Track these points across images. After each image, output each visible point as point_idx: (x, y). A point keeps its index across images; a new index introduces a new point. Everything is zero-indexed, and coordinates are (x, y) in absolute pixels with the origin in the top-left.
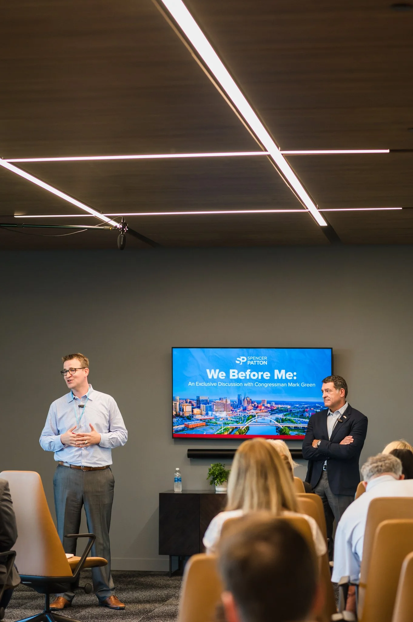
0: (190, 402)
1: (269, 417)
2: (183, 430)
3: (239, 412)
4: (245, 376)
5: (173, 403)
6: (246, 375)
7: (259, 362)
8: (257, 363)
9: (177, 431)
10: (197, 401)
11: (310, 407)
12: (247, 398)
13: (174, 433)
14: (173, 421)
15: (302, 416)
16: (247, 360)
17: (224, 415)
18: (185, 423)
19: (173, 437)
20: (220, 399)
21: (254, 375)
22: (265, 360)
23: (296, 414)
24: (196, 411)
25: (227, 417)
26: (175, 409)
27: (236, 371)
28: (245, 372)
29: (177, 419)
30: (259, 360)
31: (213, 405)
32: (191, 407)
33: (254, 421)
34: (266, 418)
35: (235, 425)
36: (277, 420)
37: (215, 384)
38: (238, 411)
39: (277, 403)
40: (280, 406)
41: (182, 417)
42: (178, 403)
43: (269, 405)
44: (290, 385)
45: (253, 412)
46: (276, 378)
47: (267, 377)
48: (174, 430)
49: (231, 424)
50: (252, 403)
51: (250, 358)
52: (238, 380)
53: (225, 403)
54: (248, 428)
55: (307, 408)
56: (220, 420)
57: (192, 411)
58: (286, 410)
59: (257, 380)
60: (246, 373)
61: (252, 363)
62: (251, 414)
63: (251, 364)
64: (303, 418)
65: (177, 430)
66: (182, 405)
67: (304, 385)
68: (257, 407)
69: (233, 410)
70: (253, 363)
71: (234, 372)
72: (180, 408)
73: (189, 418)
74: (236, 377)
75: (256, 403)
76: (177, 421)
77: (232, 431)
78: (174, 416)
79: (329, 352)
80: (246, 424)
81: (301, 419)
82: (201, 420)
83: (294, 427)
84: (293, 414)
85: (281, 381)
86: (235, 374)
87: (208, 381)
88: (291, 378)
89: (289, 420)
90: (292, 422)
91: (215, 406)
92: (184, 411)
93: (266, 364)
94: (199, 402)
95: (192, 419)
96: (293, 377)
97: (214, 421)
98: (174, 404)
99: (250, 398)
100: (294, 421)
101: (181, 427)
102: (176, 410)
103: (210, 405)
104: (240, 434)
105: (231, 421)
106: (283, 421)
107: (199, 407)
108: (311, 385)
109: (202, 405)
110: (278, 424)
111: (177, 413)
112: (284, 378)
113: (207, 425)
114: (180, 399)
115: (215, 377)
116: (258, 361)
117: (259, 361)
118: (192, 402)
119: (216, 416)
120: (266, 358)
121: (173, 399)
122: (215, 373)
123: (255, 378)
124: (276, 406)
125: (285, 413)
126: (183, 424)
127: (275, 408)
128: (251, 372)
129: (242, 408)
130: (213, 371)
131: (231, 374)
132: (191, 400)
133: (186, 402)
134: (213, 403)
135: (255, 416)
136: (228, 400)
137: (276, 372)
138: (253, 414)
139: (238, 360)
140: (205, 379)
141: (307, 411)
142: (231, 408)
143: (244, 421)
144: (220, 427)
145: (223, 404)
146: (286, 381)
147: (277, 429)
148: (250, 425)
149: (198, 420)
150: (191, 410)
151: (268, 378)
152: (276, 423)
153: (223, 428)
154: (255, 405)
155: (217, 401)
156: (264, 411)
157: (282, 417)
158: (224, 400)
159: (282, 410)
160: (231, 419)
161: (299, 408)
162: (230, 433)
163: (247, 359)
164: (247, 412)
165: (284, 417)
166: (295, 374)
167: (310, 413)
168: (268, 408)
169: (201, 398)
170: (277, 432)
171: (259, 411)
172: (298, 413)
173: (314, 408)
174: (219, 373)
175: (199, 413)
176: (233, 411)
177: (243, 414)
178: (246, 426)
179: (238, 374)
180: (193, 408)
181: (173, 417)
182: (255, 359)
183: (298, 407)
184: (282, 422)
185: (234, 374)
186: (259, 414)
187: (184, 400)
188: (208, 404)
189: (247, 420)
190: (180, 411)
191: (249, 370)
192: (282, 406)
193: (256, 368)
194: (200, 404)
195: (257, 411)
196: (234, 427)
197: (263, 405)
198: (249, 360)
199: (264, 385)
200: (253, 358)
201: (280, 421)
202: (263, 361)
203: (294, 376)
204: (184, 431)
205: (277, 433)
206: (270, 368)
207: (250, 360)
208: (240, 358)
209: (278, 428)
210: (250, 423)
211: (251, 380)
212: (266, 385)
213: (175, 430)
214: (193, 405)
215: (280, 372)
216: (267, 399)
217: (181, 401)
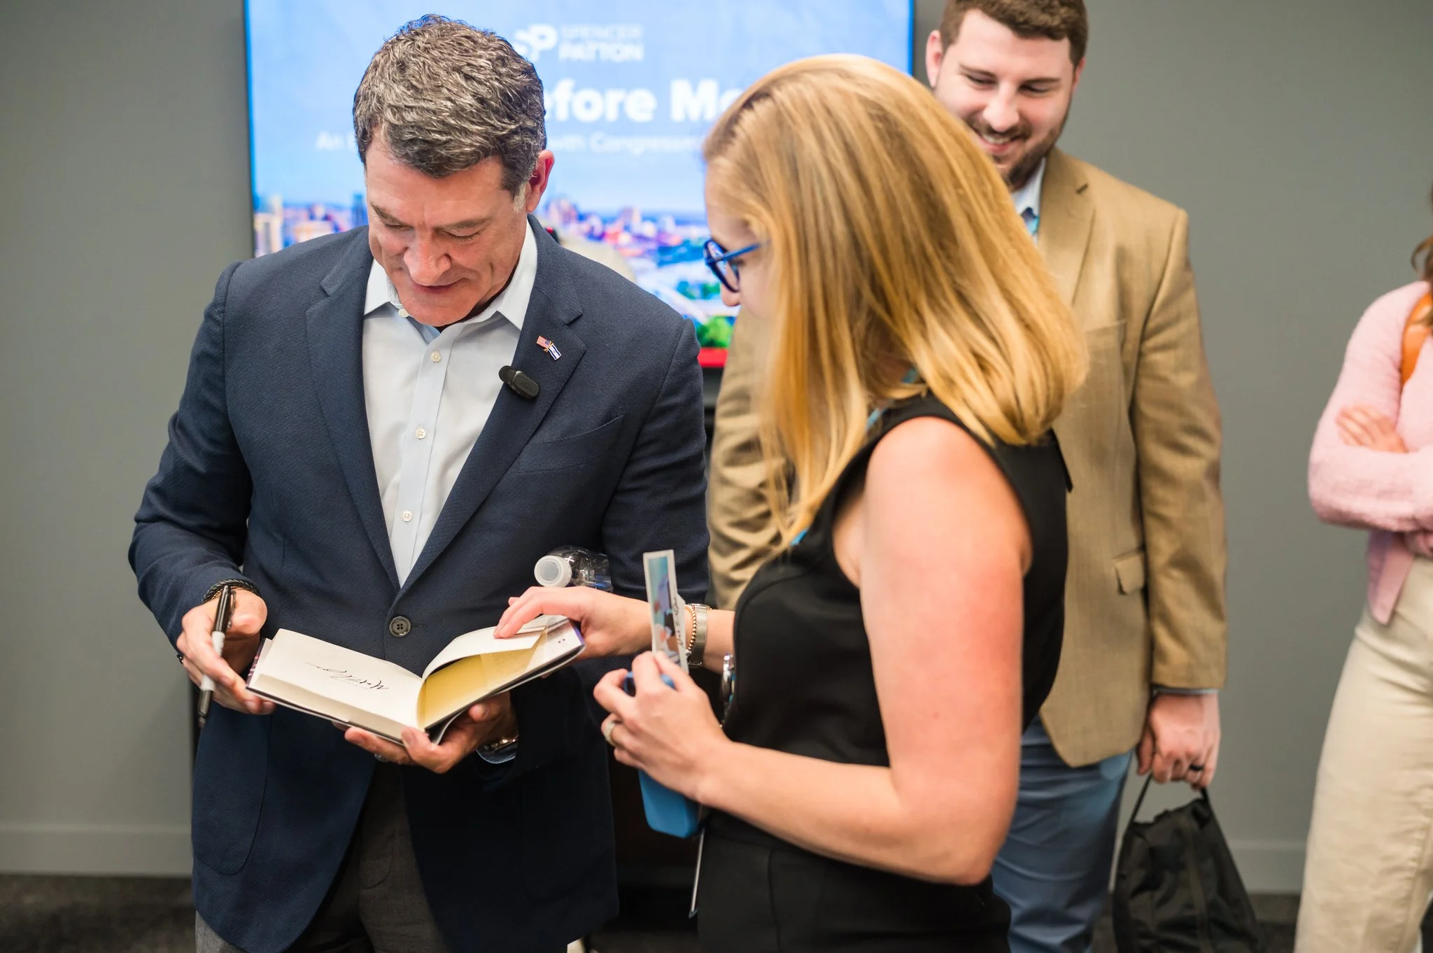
0: (326, 218)
5: (254, 221)
7: (608, 50)
8: (598, 51)
10: (355, 211)
12: (562, 201)
16: (560, 40)
21: (588, 105)
22: (634, 43)
26: (265, 243)
30: (606, 41)
36: (683, 288)
39: (681, 222)
40: (694, 232)
42: (276, 224)
43: (649, 230)
46: (677, 115)
47: (641, 110)
50: (582, 218)
51: (570, 31)
59: (600, 125)
61: (578, 52)
66: (291, 229)
70: (583, 55)
75: (595, 221)
93: (639, 56)
94: (360, 214)
98: (259, 226)
99: (574, 199)
110: (689, 304)
114: (284, 205)
116: (604, 47)
117: (608, 46)
118: (336, 218)
120: (636, 31)
121: (253, 204)
123: (593, 115)
124: (676, 235)
127: (673, 241)
128: (576, 89)
133: (312, 217)
137: (680, 90)
151: (647, 116)
152: (681, 301)
154: (592, 228)
156: (629, 251)
157: (702, 277)
163: (559, 34)
168: (647, 240)
182: (590, 36)
184: (703, 299)
187: (303, 212)
191: (567, 84)
193: (597, 75)
197: (627, 228)
198: (565, 42)
199: (630, 144)
200: (584, 31)
202: (625, 43)
206: (652, 75)
207: (570, 42)
208: (529, 32)
212: (637, 146)
215: (695, 88)
216: (642, 204)
217: (290, 213)
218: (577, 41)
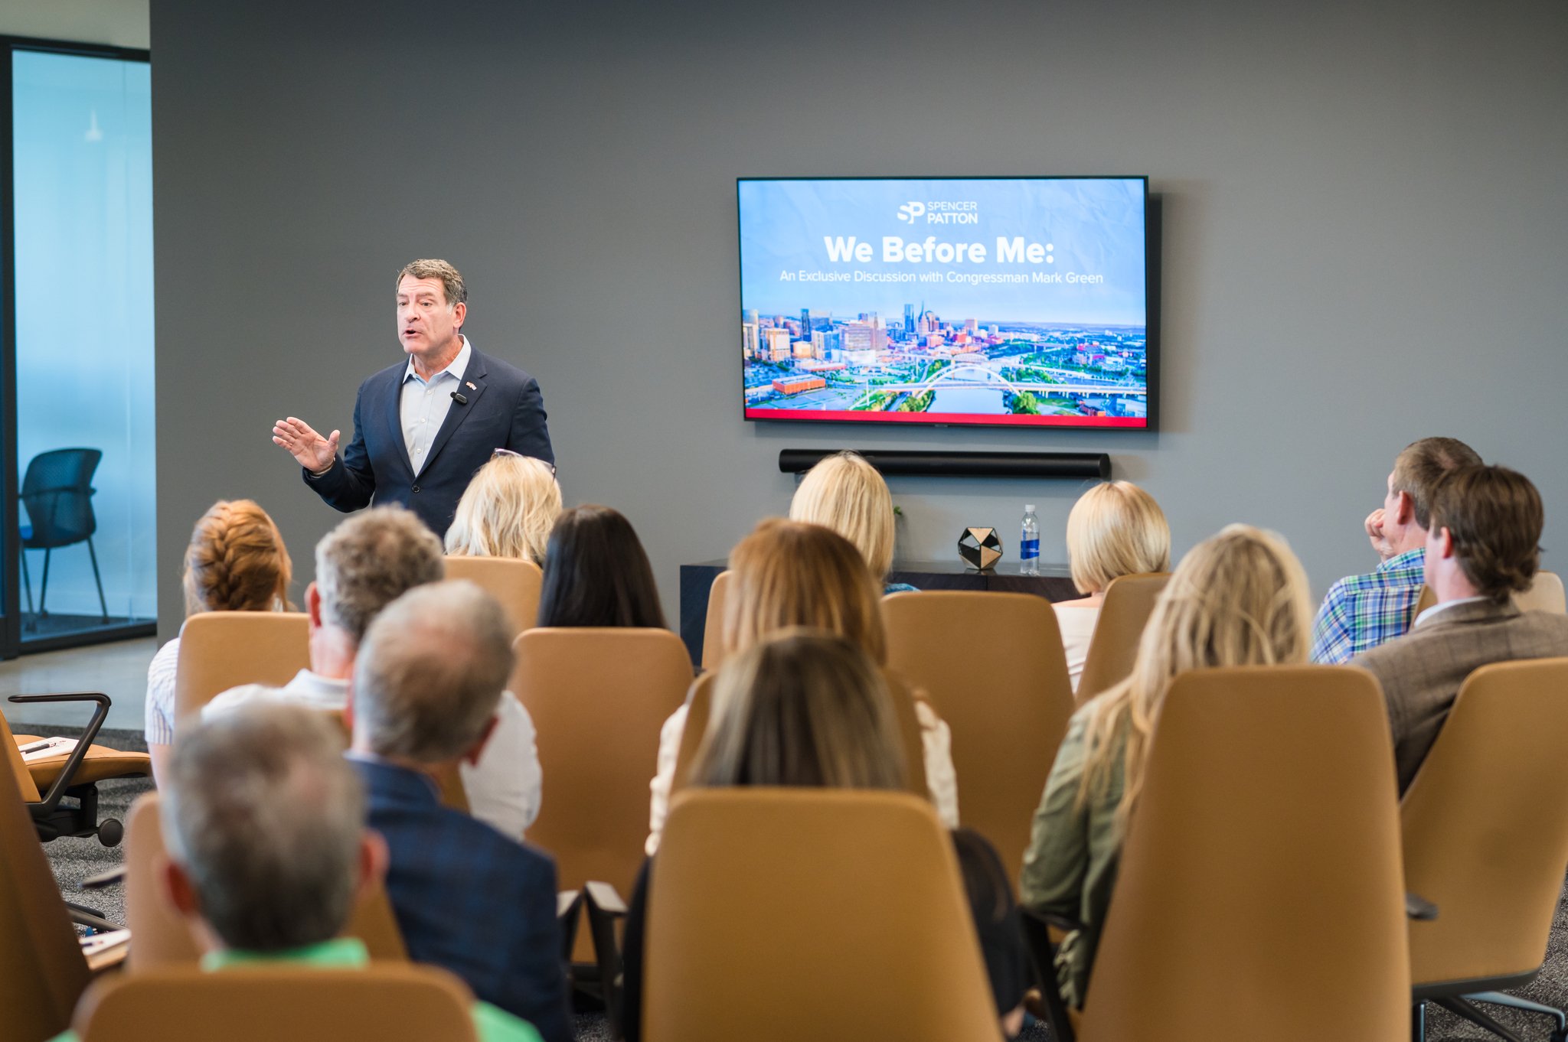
0: (785, 325)
1: (984, 364)
2: (770, 398)
3: (909, 351)
4: (921, 253)
5: (742, 327)
6: (924, 251)
7: (957, 217)
8: (950, 218)
9: (755, 401)
10: (803, 321)
11: (1091, 339)
12: (929, 315)
13: (749, 406)
14: (746, 375)
15: (1070, 364)
16: (927, 212)
17: (869, 358)
18: (775, 380)
19: (747, 418)
20: (861, 317)
21: (945, 253)
22: (973, 212)
23: (1054, 358)
24: (801, 347)
25: (879, 364)
26: (749, 342)
27: (899, 241)
28: (921, 242)
29: (755, 370)
30: (956, 211)
31: (844, 332)
32: (788, 337)
33: (948, 374)
34: (977, 367)
35: (900, 387)
36: (1005, 373)
37: (846, 277)
38: (906, 348)
39: (1004, 328)
40: (1012, 336)
41: (766, 364)
42: (756, 328)
43: (983, 334)
44: (1039, 278)
45: (943, 352)
46: (1000, 259)
47: (978, 256)
48: (747, 399)
49: (889, 385)
50: (942, 326)
51: (933, 205)
52: (904, 266)
53: (872, 326)
54: (931, 396)
55: (1081, 341)
56: (863, 372)
57: (792, 350)
58: (1029, 348)
59: (953, 266)
60: (925, 246)
61: (938, 219)
62: (939, 356)
63: (936, 222)
64: (1072, 369)
65: (756, 397)
66: (765, 332)
67: (1075, 280)
68: (955, 338)
69: (893, 345)
70: (942, 220)
71: (893, 244)
72: (761, 341)
73: (785, 367)
74: (898, 259)
75: (950, 328)
76: (755, 376)
77: (893, 402)
78: (746, 362)
79: (1136, 188)
80: (926, 382)
81: (1067, 372)
82: (813, 372)
83: (1050, 393)
84: (1048, 357)
85: (1013, 267)
86: (897, 249)
87: (826, 266)
88: (1040, 260)
89: (1037, 374)
90: (1044, 379)
91: (847, 335)
92: (772, 347)
93: (976, 221)
94: (806, 322)
95: (792, 369)
96: (1044, 257)
97: (845, 375)
98: (745, 330)
99: (937, 313)
100: (1050, 377)
101: (764, 390)
102: (752, 347)
103: (835, 332)
104: (912, 410)
105: (890, 374)
106: (1020, 376)
107: (808, 338)
108: (1091, 279)
109: (815, 333)
110: (1009, 383)
111: (753, 353)
112: (1021, 260)
113: (829, 386)
114: (760, 317)
115: (847, 258)
116: (954, 215)
117: (957, 214)
118: (792, 325)
119: (851, 363)
120: (974, 205)
121: (742, 316)
122: (846, 247)
123: (947, 259)
124: (1001, 338)
125: (1025, 355)
126: (770, 382)
127: (999, 342)
128: (937, 243)
129: (915, 342)
130: (840, 240)
131: (887, 249)
132: (788, 318)
133: (776, 325)
134: (842, 327)
135: (948, 363)
136: (879, 320)
137: (1002, 242)
138: (944, 357)
139: (903, 212)
140: (821, 262)
141: (1082, 352)
142: (889, 341)
143: (921, 376)
144: (861, 392)
145: (867, 329)
146: (1028, 268)
147: (1005, 398)
148: (937, 386)
149: (806, 372)
150: (788, 346)
151: (982, 260)
152: (1004, 381)
153: (869, 395)
154: (948, 333)
155: (852, 322)
156: (971, 348)
157: (1017, 366)
158: (871, 320)
159: (1017, 347)
160: (890, 370)
161: (1061, 342)
162: (888, 407)
163: (927, 207)
164: (929, 351)
165: (1023, 367)
166: (1050, 247)
167: (1091, 356)
168: (983, 341)
169: (812, 315)
170: (1005, 405)
171: (959, 350)
172: (1058, 354)
173: (1101, 342)
174: (855, 246)
175: (809, 353)
176: (894, 348)
177: (919, 358)
178: (926, 390)
179: (904, 249)
180: (792, 341)
181: (744, 364)
182: (947, 208)
183: (1058, 340)
184: (1018, 380)
185: (893, 249)
186: (958, 358)
187: (771, 321)
188: (831, 329)
189: (930, 373)
190: (761, 347)
191: (931, 239)
192: (1017, 336)
193: (950, 233)
194: (810, 329)
195: (955, 348)
196: (898, 391)
198: (931, 212)
199: (971, 278)
200: (942, 205)
201: (1014, 376)
202: (967, 213)
203: (1047, 253)
204: (773, 402)
205: (1007, 409)
206: (984, 234)
207: (933, 212)
208: (908, 205)
209: (1007, 396)
210: (936, 382)
211: (936, 266)
212: (976, 279)
213: (750, 399)
214: (792, 333)
215: (1011, 242)
216: (980, 317)
217: (764, 322)
218: (936, 213)
